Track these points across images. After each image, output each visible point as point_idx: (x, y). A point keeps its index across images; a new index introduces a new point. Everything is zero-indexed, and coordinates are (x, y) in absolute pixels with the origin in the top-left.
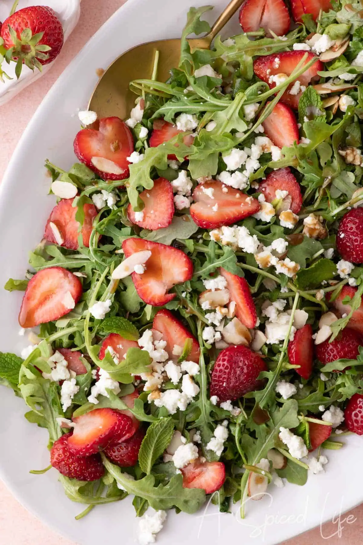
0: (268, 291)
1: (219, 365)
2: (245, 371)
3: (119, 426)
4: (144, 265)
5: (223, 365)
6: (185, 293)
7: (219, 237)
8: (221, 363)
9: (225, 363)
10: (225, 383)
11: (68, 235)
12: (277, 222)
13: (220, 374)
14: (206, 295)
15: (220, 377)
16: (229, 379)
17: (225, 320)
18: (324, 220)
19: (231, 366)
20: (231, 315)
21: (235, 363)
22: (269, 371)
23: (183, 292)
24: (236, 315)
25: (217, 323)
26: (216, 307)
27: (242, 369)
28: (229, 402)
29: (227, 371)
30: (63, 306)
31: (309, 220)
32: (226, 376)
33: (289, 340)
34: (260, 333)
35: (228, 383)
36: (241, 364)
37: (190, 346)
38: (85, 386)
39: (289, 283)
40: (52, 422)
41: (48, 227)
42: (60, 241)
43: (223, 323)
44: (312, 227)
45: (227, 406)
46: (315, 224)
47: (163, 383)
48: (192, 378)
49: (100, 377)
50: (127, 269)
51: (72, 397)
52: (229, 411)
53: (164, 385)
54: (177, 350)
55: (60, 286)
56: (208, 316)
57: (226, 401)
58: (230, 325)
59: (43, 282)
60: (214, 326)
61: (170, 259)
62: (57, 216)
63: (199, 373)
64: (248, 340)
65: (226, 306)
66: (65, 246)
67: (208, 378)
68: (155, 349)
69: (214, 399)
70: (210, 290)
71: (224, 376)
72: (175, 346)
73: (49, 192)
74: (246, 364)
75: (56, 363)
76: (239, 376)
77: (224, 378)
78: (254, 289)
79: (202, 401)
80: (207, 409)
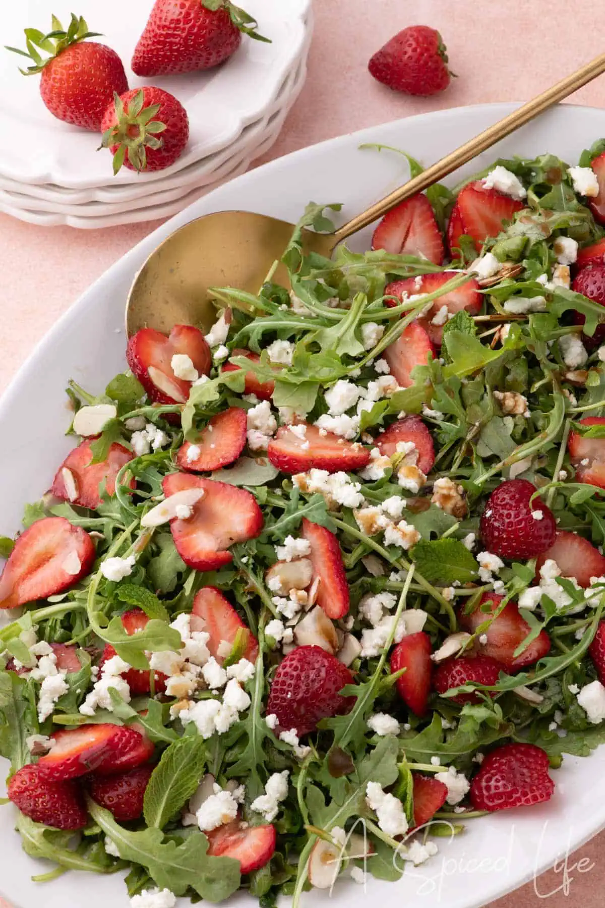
0: (372, 576)
1: (284, 667)
2: (323, 674)
3: (120, 739)
4: (191, 507)
5: (291, 666)
6: (247, 558)
7: (306, 483)
8: (288, 663)
9: (295, 663)
10: (290, 693)
11: (86, 488)
12: (393, 478)
13: (284, 679)
14: (277, 568)
15: (284, 683)
16: (297, 687)
17: (302, 612)
18: (465, 492)
19: (302, 667)
20: (311, 603)
21: (309, 663)
22: (358, 684)
23: (244, 556)
24: (318, 601)
25: (289, 614)
26: (291, 589)
27: (319, 671)
28: (294, 731)
29: (295, 673)
30: (62, 573)
31: (442, 484)
32: (293, 682)
33: (394, 640)
34: (352, 639)
35: (295, 694)
36: (317, 666)
37: (245, 641)
38: (78, 687)
39: (402, 560)
40: (19, 750)
41: (60, 476)
42: (72, 494)
43: (299, 616)
44: (445, 492)
45: (290, 737)
46: (450, 489)
47: (196, 690)
48: (243, 685)
49: (102, 674)
50: (165, 513)
51: (56, 700)
52: (292, 746)
53: (197, 693)
54: (225, 648)
55: (63, 544)
56: (276, 600)
57: (289, 730)
58: (308, 619)
59: (40, 538)
60: (284, 619)
61: (229, 501)
62: (74, 461)
63: (252, 677)
64: (333, 647)
65: (307, 589)
66: (79, 503)
67: (265, 687)
68: (191, 638)
69: (272, 720)
70: (284, 561)
71: (289, 682)
72: (223, 642)
73: (67, 431)
74: (324, 666)
75: (39, 657)
76: (313, 681)
77: (290, 685)
78: (350, 560)
79: (252, 720)
80: (258, 733)
